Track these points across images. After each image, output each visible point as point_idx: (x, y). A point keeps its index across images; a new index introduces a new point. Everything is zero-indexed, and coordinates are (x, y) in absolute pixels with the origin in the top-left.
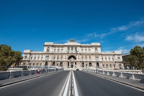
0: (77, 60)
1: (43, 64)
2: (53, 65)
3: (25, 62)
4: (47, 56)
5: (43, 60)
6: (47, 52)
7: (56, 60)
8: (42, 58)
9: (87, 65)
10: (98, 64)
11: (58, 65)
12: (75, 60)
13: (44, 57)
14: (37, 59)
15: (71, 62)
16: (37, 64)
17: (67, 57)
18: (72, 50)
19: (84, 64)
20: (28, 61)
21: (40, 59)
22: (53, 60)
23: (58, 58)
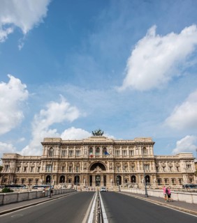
0: (108, 171)
1: (41, 181)
2: (61, 182)
3: (6, 177)
4: (50, 165)
5: (41, 171)
6: (49, 157)
7: (66, 171)
8: (39, 168)
9: (126, 181)
10: (147, 178)
11: (70, 182)
12: (104, 172)
13: (43, 166)
14: (28, 171)
15: (96, 176)
16: (30, 180)
17: (88, 165)
18: (98, 151)
19: (120, 177)
20: (12, 174)
21: (35, 171)
22: (60, 172)
23: (70, 167)
